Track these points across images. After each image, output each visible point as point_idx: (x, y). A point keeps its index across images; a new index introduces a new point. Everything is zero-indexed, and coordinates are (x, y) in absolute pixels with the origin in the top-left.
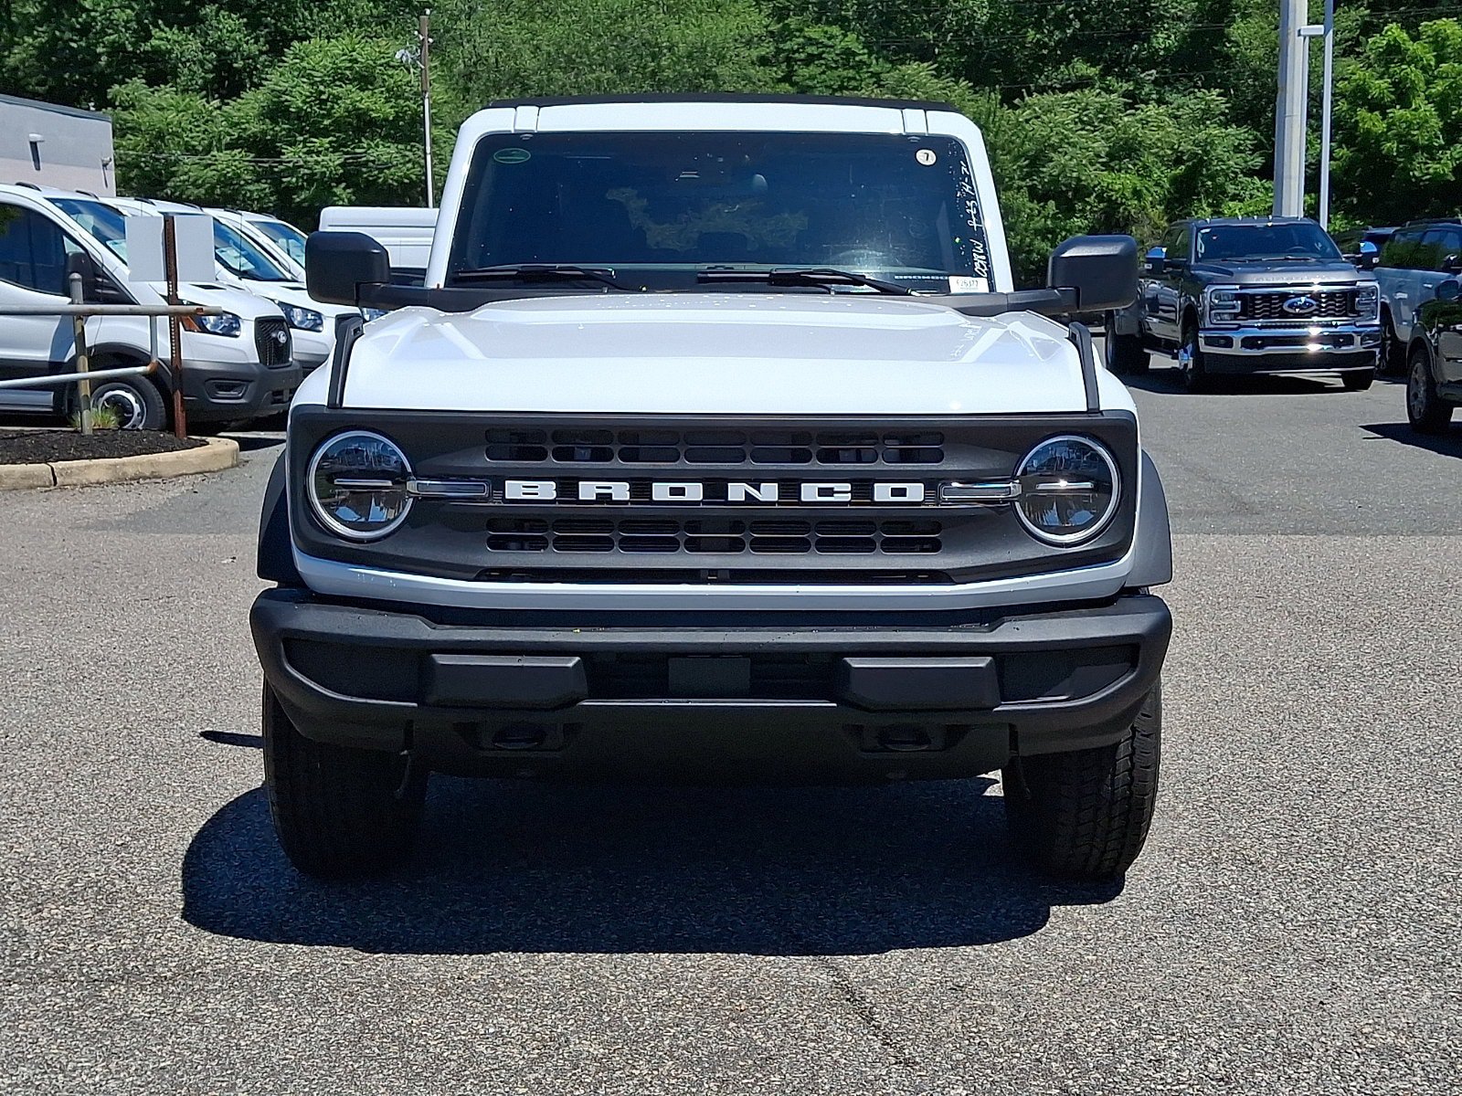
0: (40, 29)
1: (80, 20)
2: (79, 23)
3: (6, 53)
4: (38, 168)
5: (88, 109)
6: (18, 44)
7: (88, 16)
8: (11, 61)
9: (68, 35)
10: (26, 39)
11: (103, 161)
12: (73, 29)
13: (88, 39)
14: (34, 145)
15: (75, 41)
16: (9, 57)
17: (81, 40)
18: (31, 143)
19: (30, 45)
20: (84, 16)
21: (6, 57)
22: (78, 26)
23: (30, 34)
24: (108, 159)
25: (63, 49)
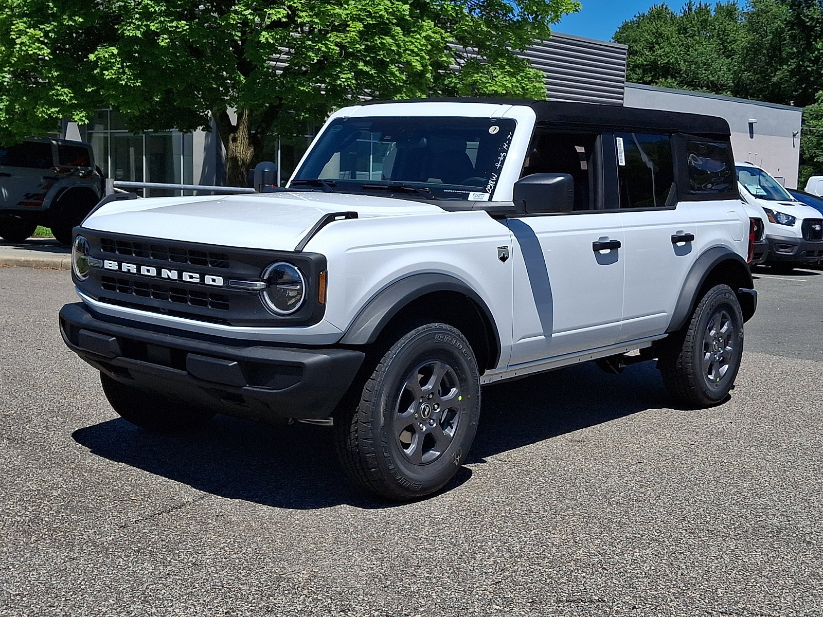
0: (792, 61)
1: (814, 55)
2: (813, 57)
3: (773, 75)
4: (752, 137)
5: (790, 105)
6: (780, 69)
7: (819, 52)
8: (775, 79)
9: (807, 63)
10: (784, 67)
11: (793, 133)
12: (810, 60)
13: (818, 65)
14: (751, 125)
15: (810, 67)
16: (774, 77)
17: (814, 66)
18: (749, 123)
19: (786, 70)
20: (816, 53)
21: (773, 77)
22: (813, 58)
23: (786, 64)
24: (796, 132)
25: (803, 71)
